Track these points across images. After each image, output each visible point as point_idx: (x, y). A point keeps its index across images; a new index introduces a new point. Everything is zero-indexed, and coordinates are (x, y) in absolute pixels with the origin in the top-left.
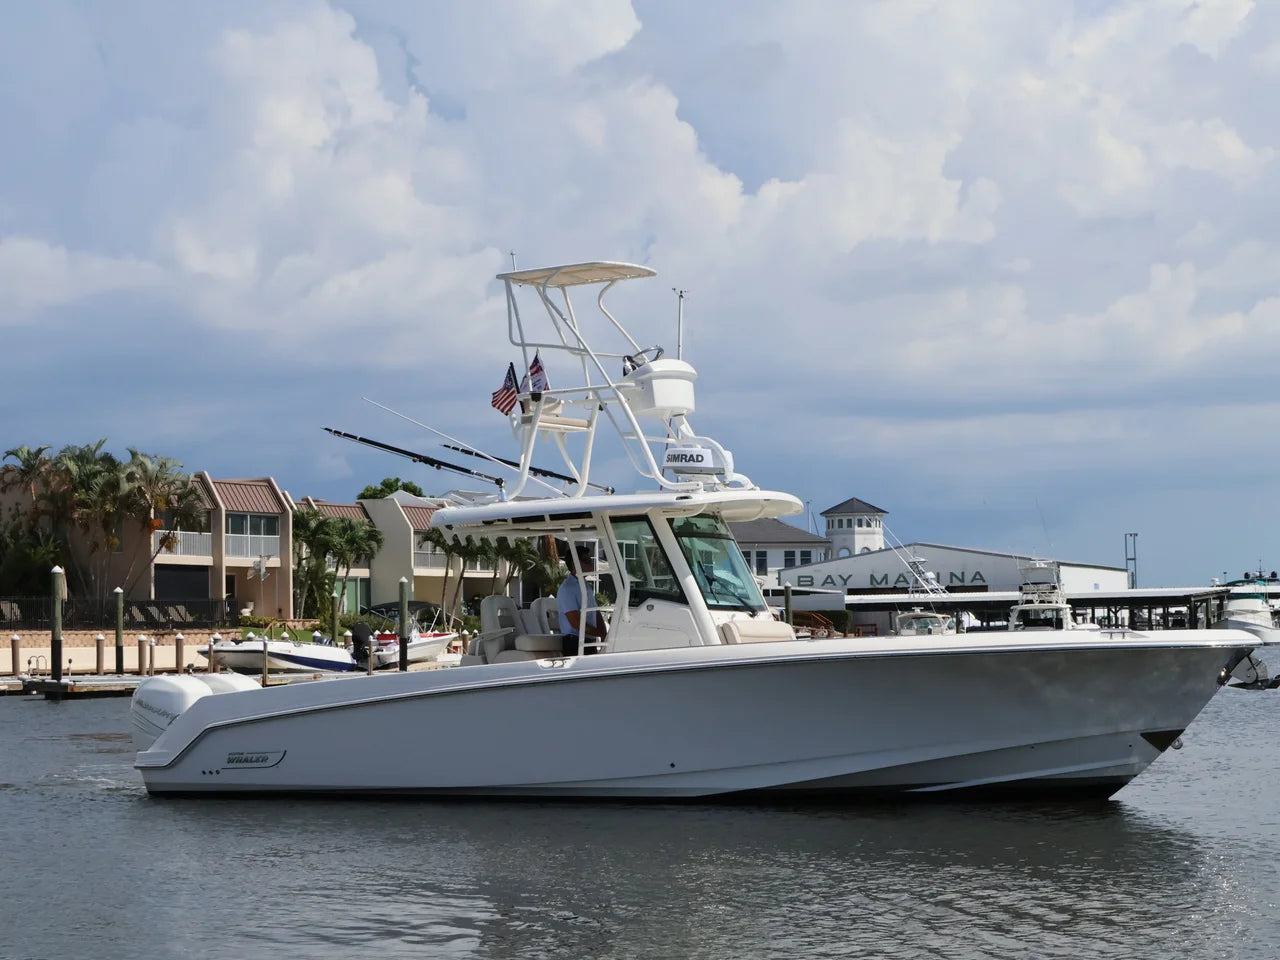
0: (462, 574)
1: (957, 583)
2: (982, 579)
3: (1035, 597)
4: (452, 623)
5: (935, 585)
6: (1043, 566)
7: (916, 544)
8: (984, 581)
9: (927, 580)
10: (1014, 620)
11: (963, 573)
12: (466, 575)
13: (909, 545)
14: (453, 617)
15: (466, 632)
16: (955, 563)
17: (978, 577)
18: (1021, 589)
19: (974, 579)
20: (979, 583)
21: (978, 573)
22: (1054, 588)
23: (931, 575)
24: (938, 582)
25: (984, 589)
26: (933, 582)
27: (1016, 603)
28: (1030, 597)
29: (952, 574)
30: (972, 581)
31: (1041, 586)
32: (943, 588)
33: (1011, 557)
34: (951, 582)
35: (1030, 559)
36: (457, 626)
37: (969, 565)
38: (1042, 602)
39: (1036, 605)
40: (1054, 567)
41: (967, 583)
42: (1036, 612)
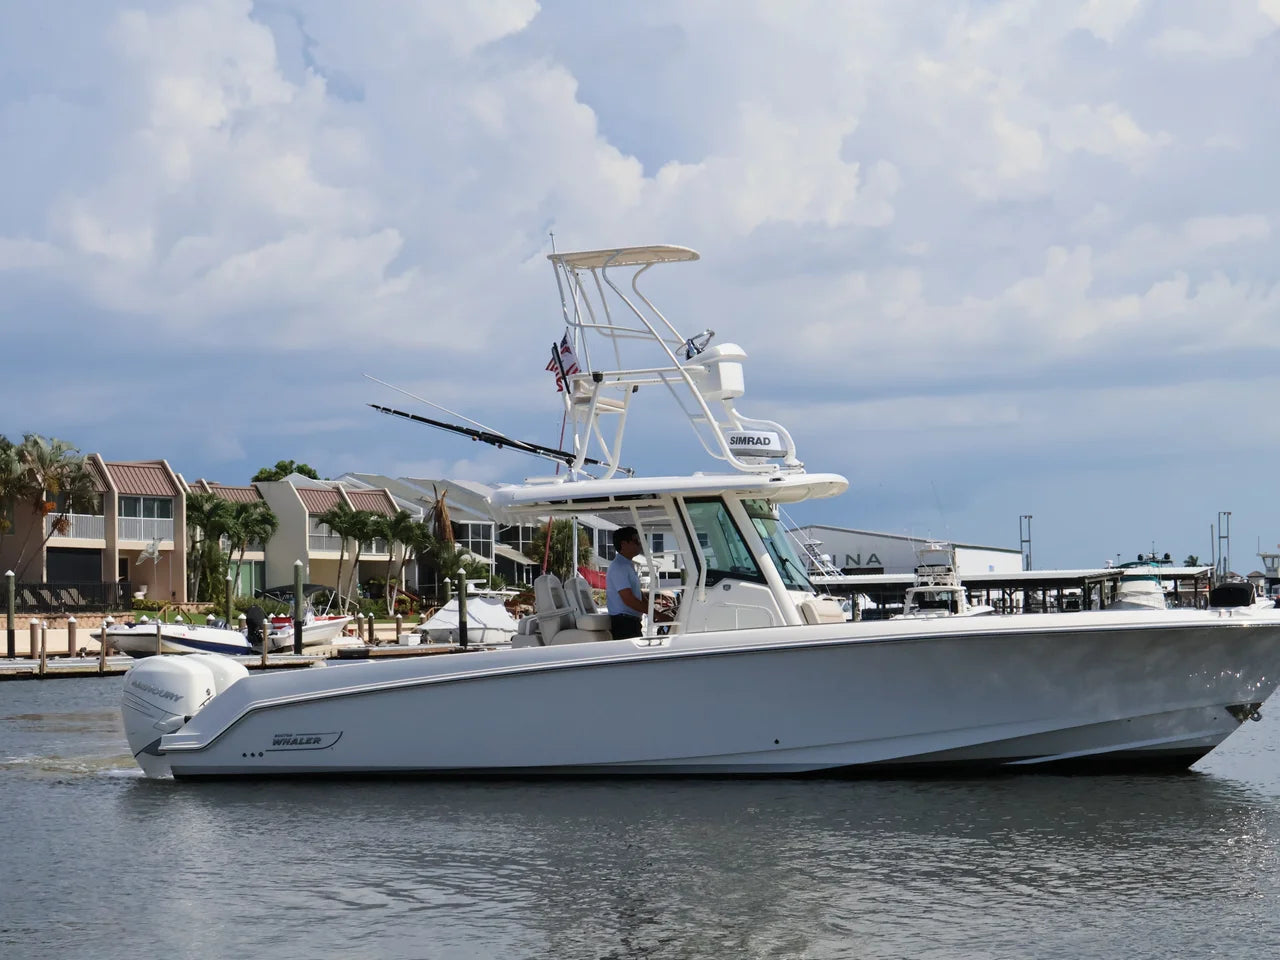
0: (358, 555)
1: (852, 565)
2: (878, 561)
3: (930, 580)
4: (347, 606)
5: (831, 567)
6: (938, 548)
7: (812, 527)
8: (880, 563)
9: (823, 563)
10: (909, 603)
11: (859, 555)
12: (361, 558)
13: (806, 528)
14: (348, 600)
15: (361, 615)
16: (851, 545)
17: (874, 559)
18: (916, 571)
19: (870, 561)
20: (876, 565)
21: (873, 555)
22: (949, 570)
23: (826, 557)
24: (834, 564)
25: (880, 571)
26: (829, 564)
27: (911, 585)
28: (925, 579)
29: (848, 557)
30: (868, 563)
31: (936, 568)
32: (839, 570)
33: (907, 539)
34: (847, 564)
35: (925, 542)
36: (352, 610)
37: (864, 548)
38: (937, 584)
39: (931, 588)
40: (950, 549)
41: (863, 565)
42: (931, 594)
